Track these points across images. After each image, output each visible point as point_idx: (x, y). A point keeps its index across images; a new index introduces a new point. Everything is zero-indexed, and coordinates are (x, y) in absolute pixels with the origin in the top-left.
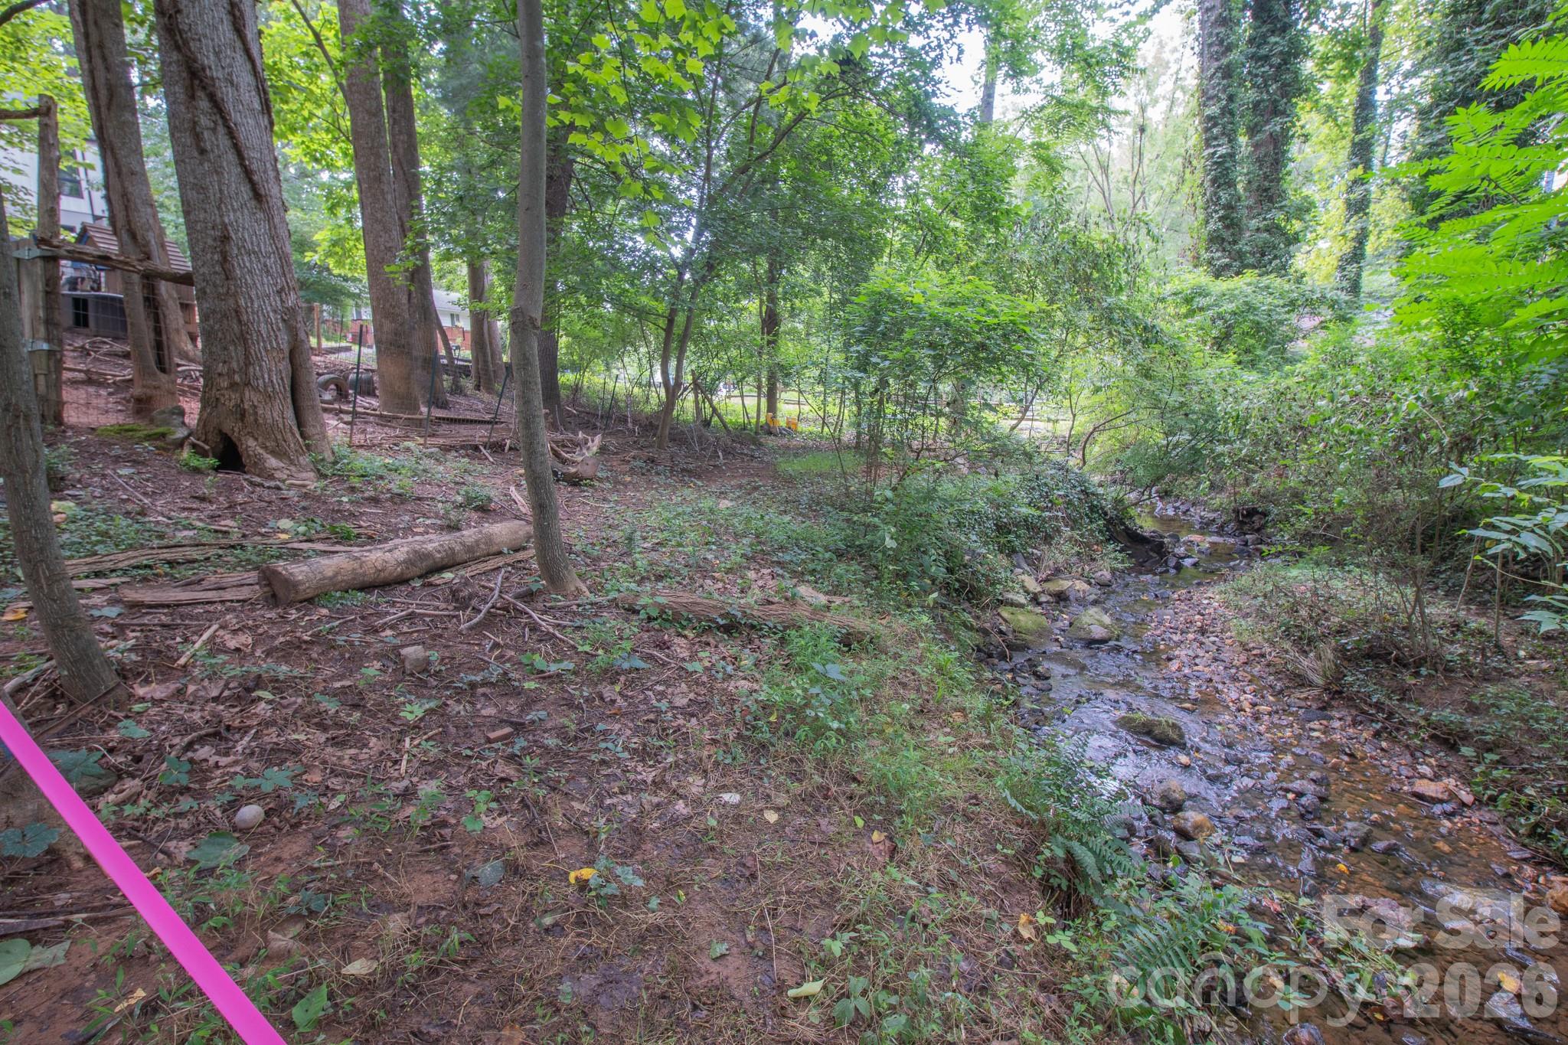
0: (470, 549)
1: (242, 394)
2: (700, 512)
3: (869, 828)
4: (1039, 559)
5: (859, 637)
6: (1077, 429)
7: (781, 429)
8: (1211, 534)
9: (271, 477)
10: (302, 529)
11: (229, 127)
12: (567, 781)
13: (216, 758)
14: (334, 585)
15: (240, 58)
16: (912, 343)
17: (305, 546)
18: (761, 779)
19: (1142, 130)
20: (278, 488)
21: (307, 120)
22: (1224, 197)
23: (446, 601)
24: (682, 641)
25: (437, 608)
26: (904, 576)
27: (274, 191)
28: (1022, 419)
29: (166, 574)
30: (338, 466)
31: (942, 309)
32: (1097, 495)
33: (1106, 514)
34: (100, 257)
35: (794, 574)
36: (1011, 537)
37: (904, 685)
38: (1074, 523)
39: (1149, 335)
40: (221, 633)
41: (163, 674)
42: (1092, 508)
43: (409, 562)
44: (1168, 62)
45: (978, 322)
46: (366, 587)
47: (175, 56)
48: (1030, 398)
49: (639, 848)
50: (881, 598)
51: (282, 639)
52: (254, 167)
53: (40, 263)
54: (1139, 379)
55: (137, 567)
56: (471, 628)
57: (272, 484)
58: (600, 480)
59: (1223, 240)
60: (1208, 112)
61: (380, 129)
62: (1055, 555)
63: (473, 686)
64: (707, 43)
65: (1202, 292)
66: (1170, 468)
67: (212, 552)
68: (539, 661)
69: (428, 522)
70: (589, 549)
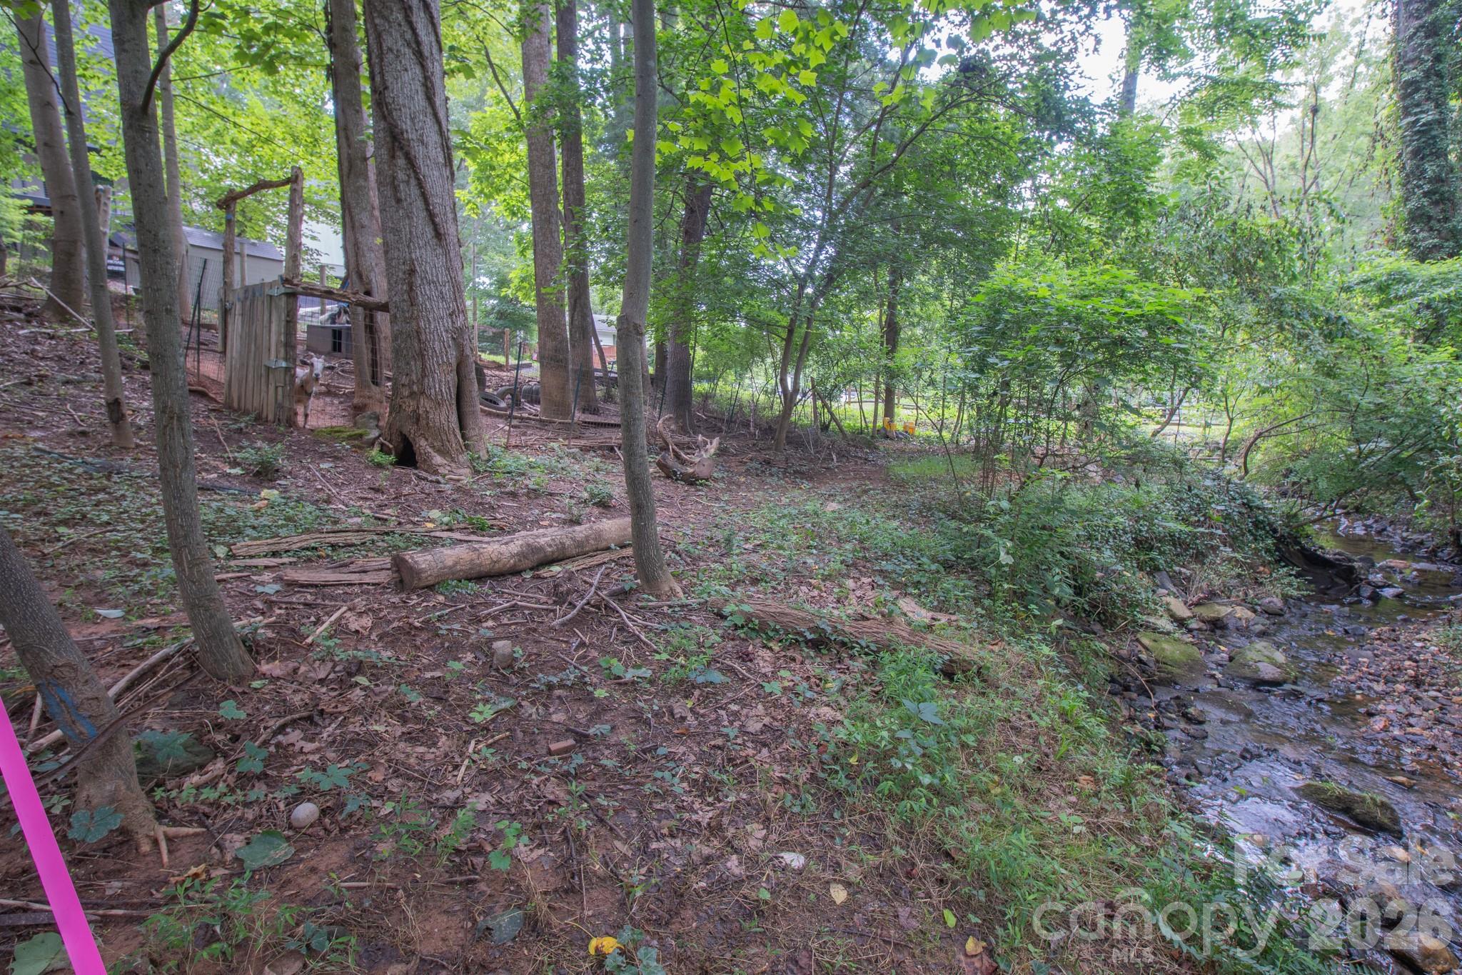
0: (579, 544)
1: (418, 401)
2: (806, 514)
3: (964, 932)
4: (1188, 579)
5: (965, 666)
6: (1234, 434)
7: (898, 433)
8: (1419, 559)
9: (436, 473)
10: (446, 519)
11: (418, 179)
12: (616, 812)
13: (302, 743)
14: (453, 574)
15: (430, 121)
16: (1035, 340)
17: (445, 535)
18: (833, 838)
19: (1315, 110)
20: (438, 482)
21: (508, 182)
22: (1430, 169)
23: (548, 595)
24: (767, 654)
25: (538, 602)
26: (1021, 596)
27: (452, 230)
28: (1167, 423)
29: (328, 556)
30: (490, 464)
31: (1070, 302)
32: (1263, 509)
33: (1275, 531)
34: (326, 292)
35: (896, 585)
36: (1154, 554)
37: (1017, 730)
38: (1233, 541)
39: (1333, 328)
40: (348, 614)
41: (289, 651)
42: (1257, 524)
43: (522, 555)
44: (1349, 35)
45: (1117, 314)
46: (480, 578)
47: (382, 125)
48: (1176, 402)
49: (677, 914)
50: (992, 620)
51: (395, 624)
52: (436, 211)
53: (284, 299)
54: (1321, 378)
55: (307, 549)
56: (563, 624)
57: (434, 478)
58: (716, 480)
59: (1430, 218)
60: (1406, 77)
61: (552, 178)
62: (1206, 577)
63: (550, 687)
64: (820, 52)
65: (1402, 278)
66: (1361, 479)
67: (369, 537)
68: (617, 666)
69: (554, 516)
70: (691, 548)
